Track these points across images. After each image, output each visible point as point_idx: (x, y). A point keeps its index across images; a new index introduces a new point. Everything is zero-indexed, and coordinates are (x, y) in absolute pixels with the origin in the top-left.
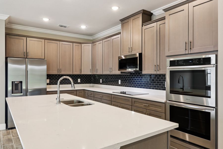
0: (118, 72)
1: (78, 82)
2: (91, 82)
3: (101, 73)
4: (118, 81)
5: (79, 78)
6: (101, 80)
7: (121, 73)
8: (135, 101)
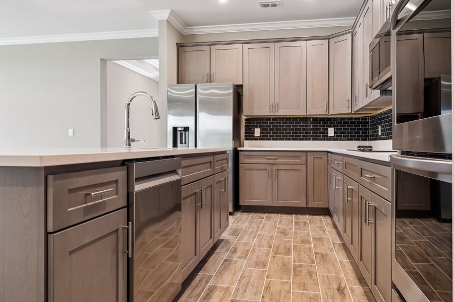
0: (377, 94)
1: (329, 135)
2: (368, 136)
5: (330, 127)
6: (380, 127)
8: (362, 169)
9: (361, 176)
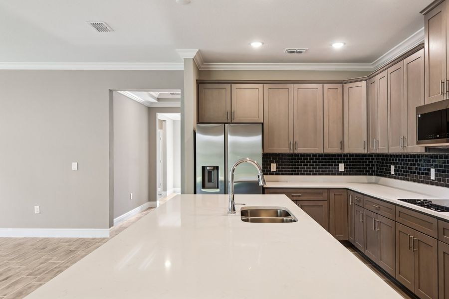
0: (418, 149)
1: (340, 171)
2: (374, 171)
3: (385, 152)
4: (429, 170)
5: (341, 162)
6: (393, 167)
7: (426, 151)
8: (444, 228)
9: (444, 235)
